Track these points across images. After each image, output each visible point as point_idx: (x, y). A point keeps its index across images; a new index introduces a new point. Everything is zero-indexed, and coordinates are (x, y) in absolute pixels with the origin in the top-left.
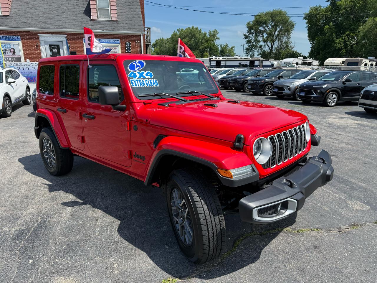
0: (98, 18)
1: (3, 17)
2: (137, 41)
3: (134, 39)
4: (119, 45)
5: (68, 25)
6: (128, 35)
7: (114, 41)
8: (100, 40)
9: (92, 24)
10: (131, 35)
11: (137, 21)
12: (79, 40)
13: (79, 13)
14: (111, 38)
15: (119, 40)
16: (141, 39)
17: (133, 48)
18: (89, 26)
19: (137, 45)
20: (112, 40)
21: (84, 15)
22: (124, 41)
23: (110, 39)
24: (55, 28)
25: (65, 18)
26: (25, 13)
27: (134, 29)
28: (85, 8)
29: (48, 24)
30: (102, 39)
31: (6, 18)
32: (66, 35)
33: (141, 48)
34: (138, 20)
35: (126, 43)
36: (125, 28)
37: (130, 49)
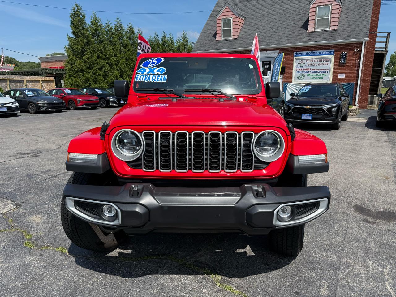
0: (315, 29)
1: (232, 41)
2: (356, 50)
3: (353, 48)
4: (333, 57)
5: (283, 41)
6: (345, 44)
7: (327, 53)
8: (311, 53)
9: (306, 37)
10: (350, 44)
11: (363, 27)
12: (290, 54)
13: (298, 27)
14: (325, 50)
15: (334, 50)
16: (362, 48)
17: (349, 58)
18: (303, 39)
19: (356, 55)
20: (325, 52)
21: (302, 28)
22: (339, 52)
23: (322, 51)
24: (270, 45)
25: (281, 35)
26: (250, 35)
27: (355, 37)
28: (304, 22)
29: (265, 42)
30: (313, 51)
31: (234, 41)
32: (279, 51)
33: (360, 58)
34: (364, 25)
35: (341, 53)
36: (344, 36)
37: (345, 60)
